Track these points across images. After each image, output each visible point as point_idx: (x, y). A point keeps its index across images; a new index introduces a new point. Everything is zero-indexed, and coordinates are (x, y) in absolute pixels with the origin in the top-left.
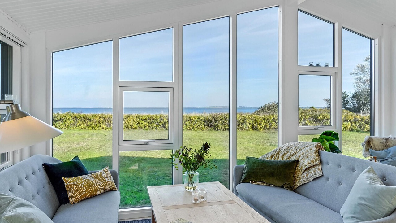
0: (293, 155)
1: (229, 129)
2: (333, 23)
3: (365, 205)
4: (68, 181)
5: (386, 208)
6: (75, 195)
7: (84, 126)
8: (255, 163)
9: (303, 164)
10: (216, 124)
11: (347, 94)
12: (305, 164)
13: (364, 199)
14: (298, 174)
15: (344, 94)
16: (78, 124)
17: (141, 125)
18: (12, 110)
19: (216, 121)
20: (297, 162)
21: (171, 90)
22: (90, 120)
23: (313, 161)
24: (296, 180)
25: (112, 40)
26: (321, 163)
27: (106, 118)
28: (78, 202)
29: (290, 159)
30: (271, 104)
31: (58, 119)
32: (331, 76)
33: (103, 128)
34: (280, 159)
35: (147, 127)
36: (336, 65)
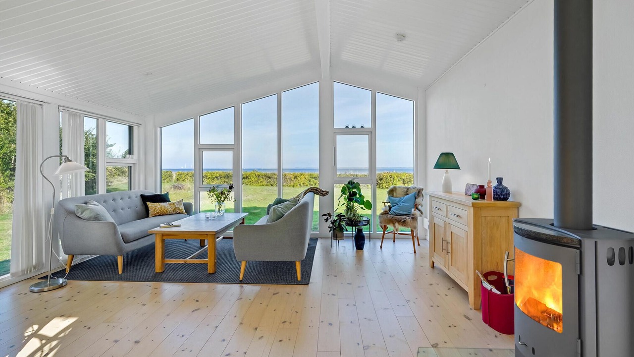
7: (265, 183)
10: (380, 182)
16: (260, 181)
22: (270, 178)
31: (245, 177)
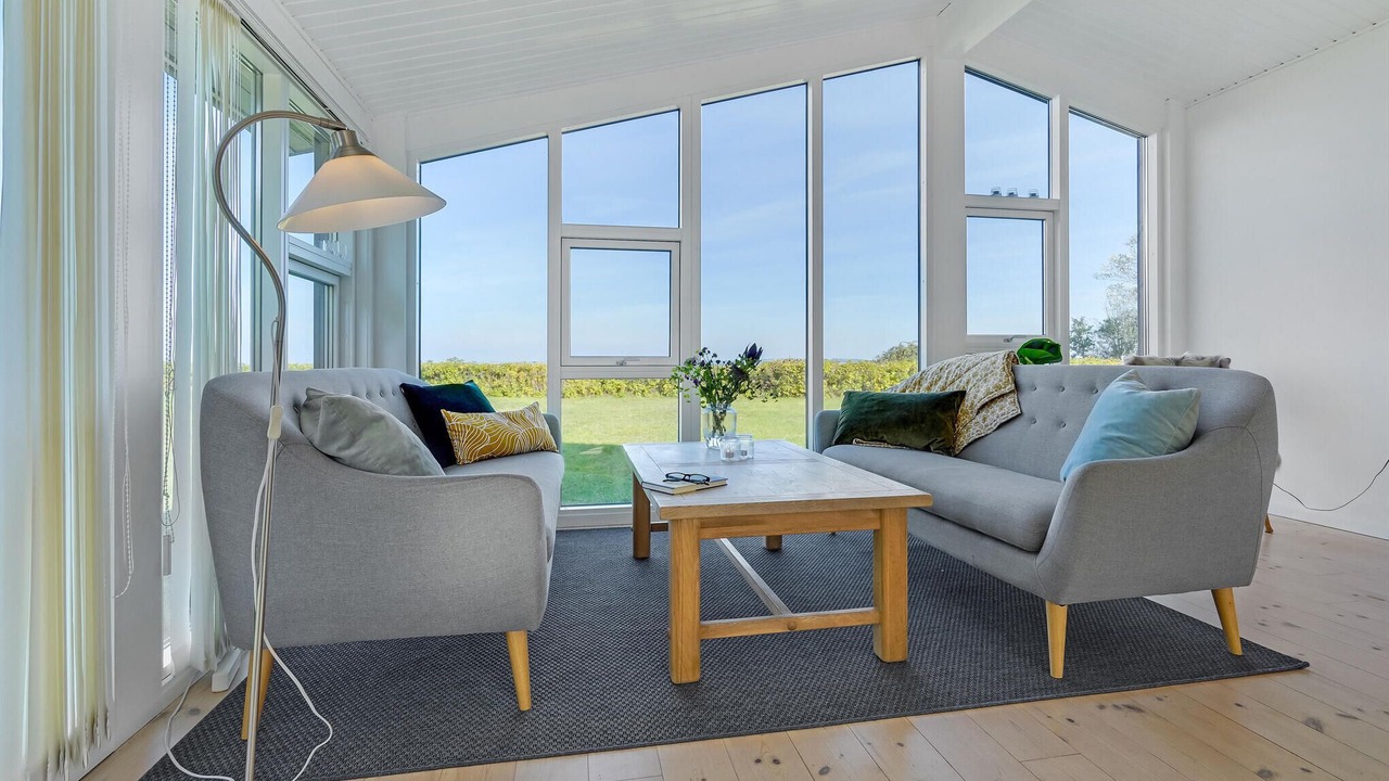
0: (953, 382)
1: (806, 395)
2: (1046, 100)
3: (1119, 438)
4: (453, 418)
5: (1165, 439)
6: (469, 446)
8: (864, 400)
9: (975, 397)
11: (1088, 323)
12: (980, 395)
13: (1115, 427)
14: (964, 419)
15: (1080, 324)
17: (608, 386)
18: (343, 140)
19: (777, 376)
20: (962, 394)
21: (674, 247)
23: (998, 387)
24: (959, 434)
25: (547, 137)
26: (1017, 388)
27: (534, 371)
28: (475, 461)
29: (947, 391)
30: (906, 346)
32: (1043, 220)
33: (526, 393)
34: (922, 391)
35: (623, 391)
36: (1056, 195)
